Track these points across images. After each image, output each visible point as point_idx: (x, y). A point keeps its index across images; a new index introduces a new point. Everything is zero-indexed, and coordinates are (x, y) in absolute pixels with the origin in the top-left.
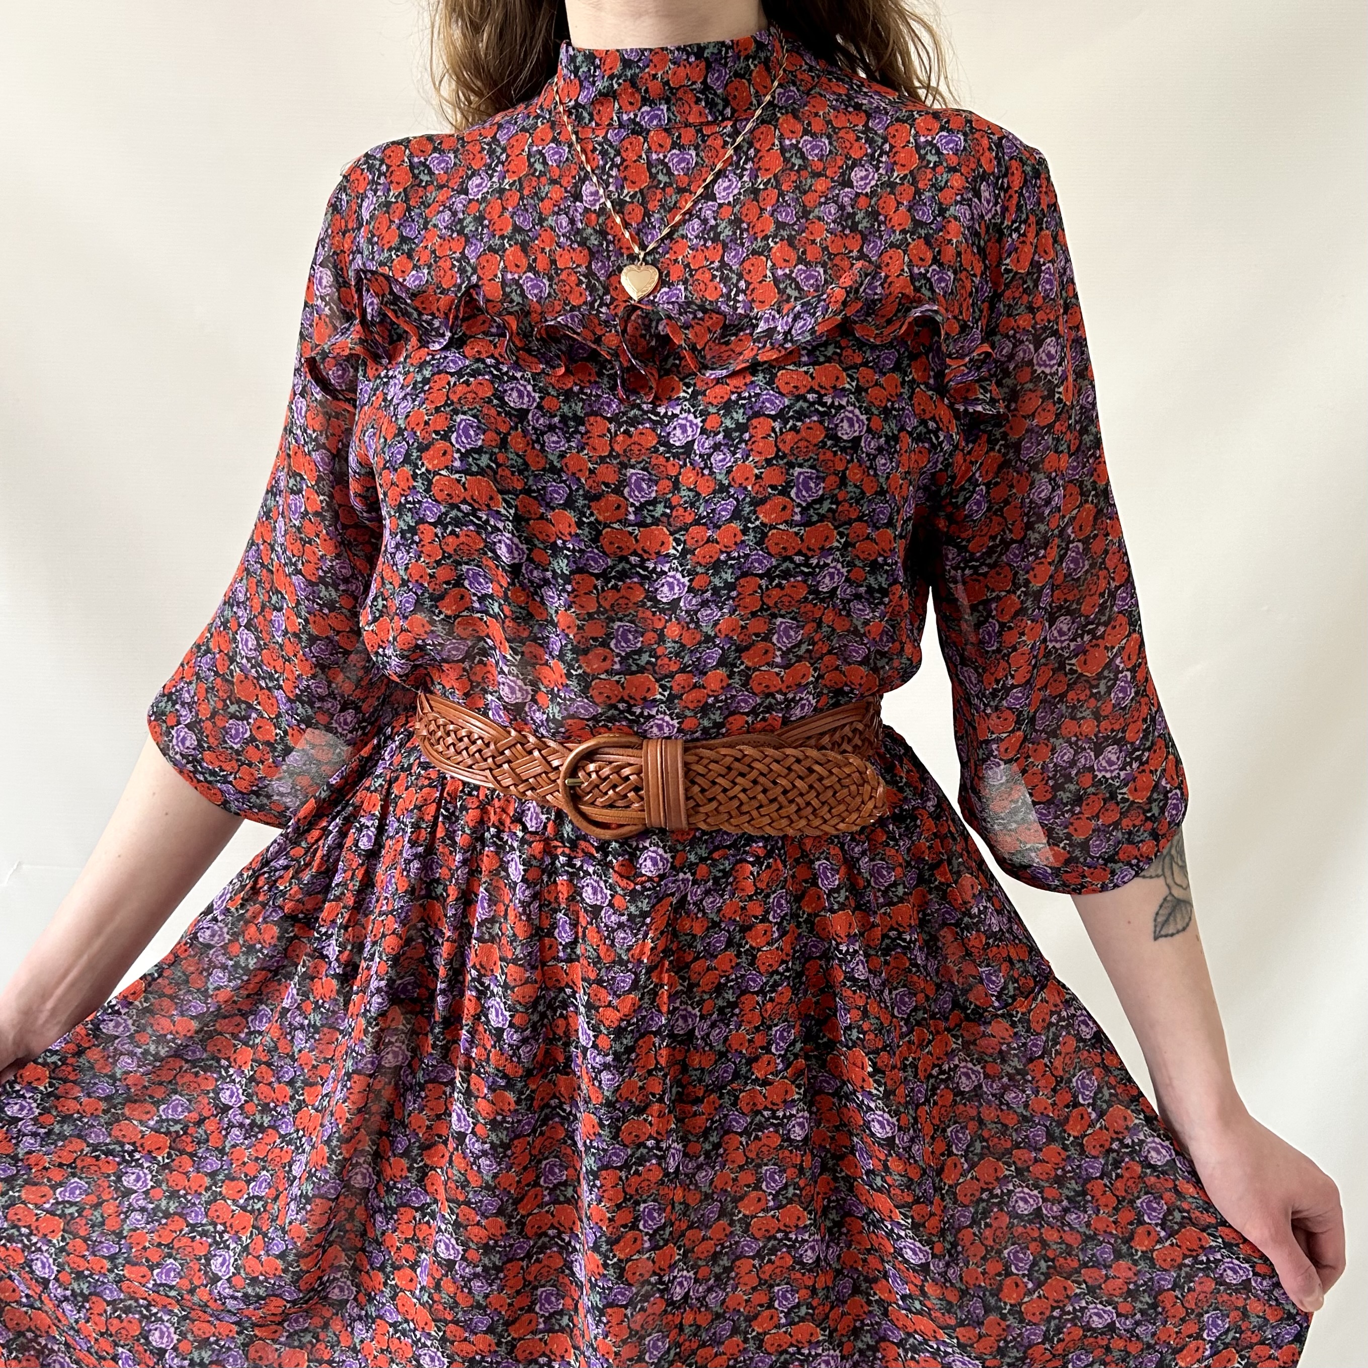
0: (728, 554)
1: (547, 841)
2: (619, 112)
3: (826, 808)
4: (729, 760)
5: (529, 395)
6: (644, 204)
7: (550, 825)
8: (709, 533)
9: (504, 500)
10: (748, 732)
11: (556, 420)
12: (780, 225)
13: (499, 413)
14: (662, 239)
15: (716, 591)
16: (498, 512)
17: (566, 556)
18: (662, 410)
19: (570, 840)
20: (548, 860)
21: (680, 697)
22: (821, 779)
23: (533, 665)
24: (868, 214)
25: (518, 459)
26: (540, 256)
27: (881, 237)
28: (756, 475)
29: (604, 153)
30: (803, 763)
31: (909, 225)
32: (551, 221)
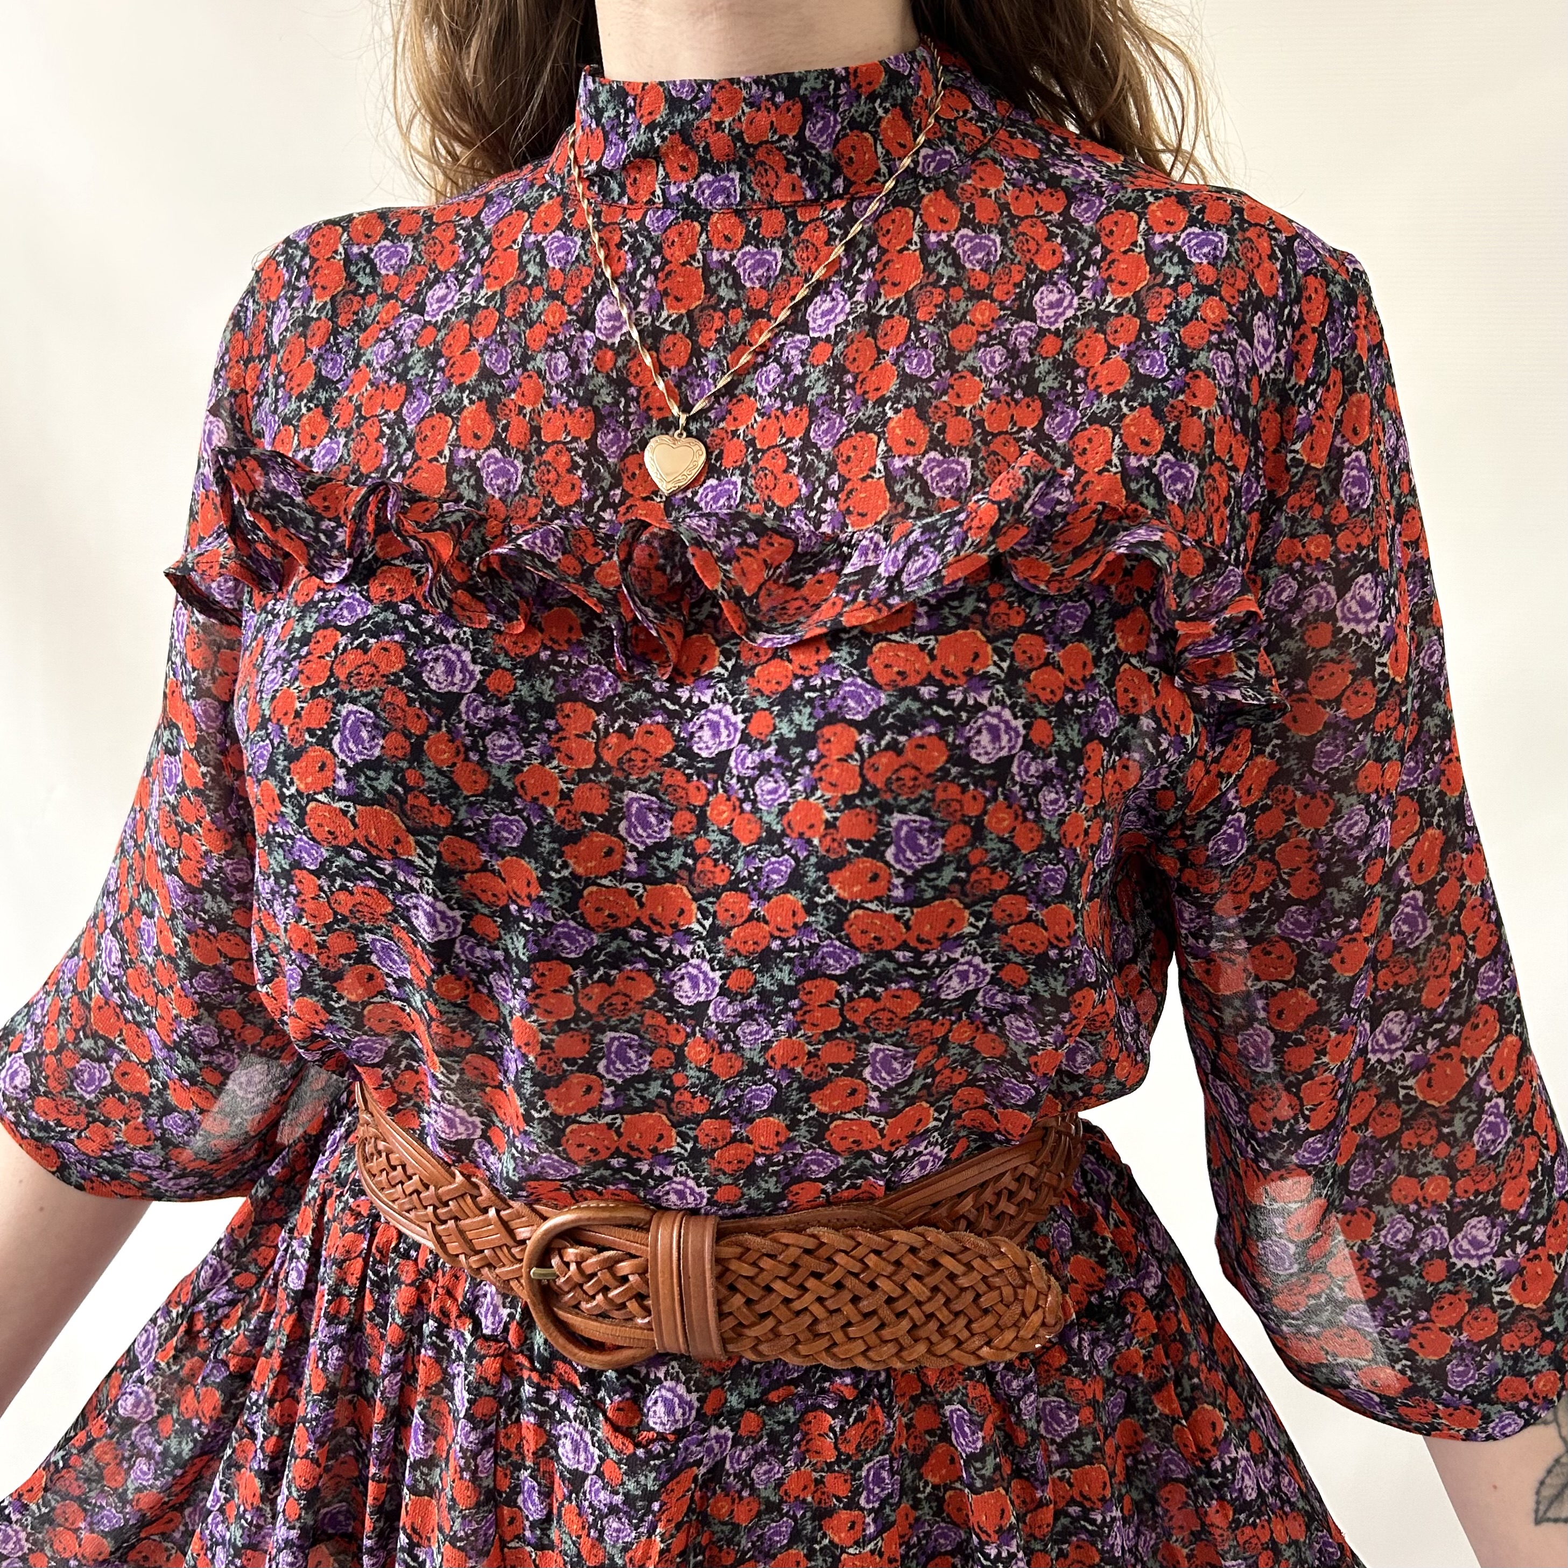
0: (784, 941)
1: (506, 1355)
2: (665, 182)
3: (962, 1321)
4: (794, 1252)
5: (464, 669)
6: (692, 335)
7: (514, 1328)
8: (752, 905)
9: (418, 843)
10: (828, 1203)
11: (508, 709)
12: (908, 381)
13: (410, 702)
14: (717, 396)
15: (765, 996)
16: (410, 863)
17: (523, 933)
18: (683, 694)
19: (541, 1359)
20: (508, 1386)
21: (710, 1155)
22: (952, 1277)
23: (480, 1088)
24: (1056, 365)
25: (441, 778)
26: (515, 420)
27: (1076, 405)
28: (827, 821)
29: (636, 250)
30: (922, 1254)
31: (1125, 384)
32: (540, 361)
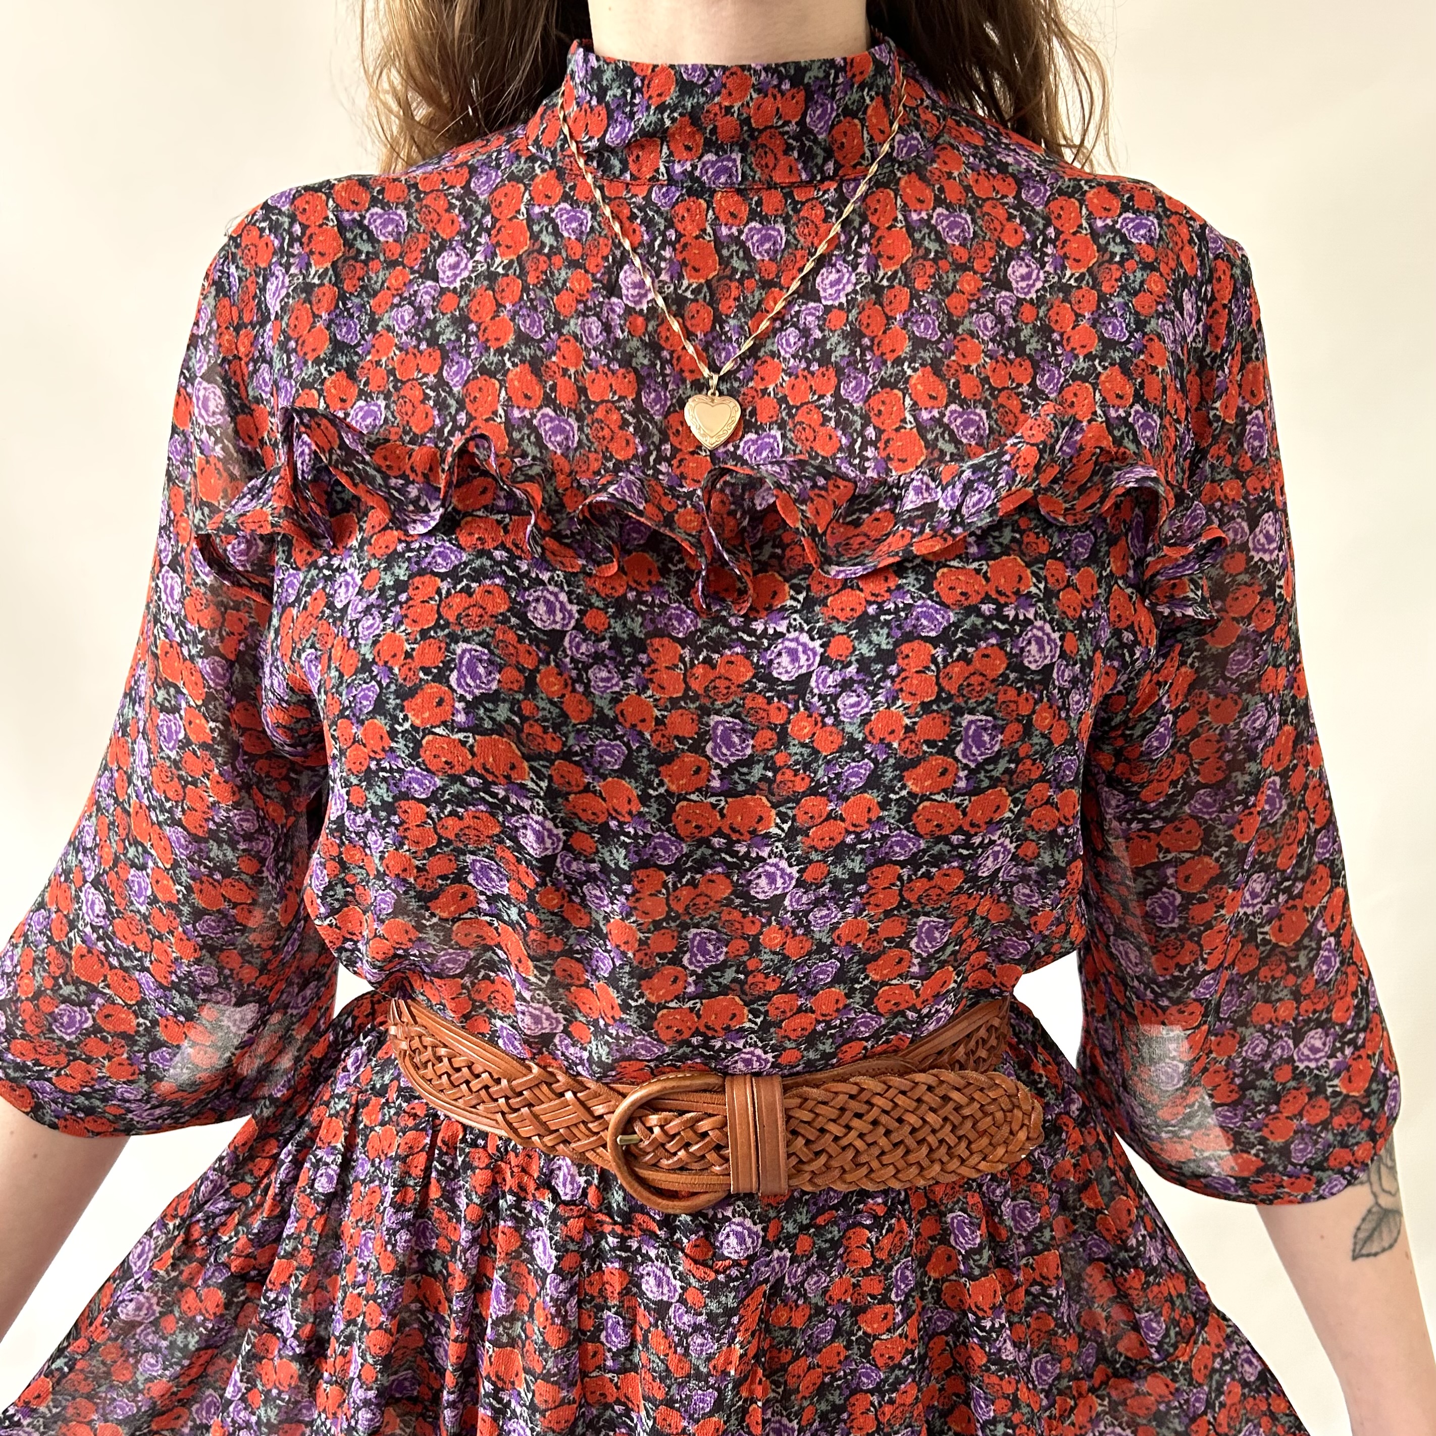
0: (858, 835)
1: (587, 1214)
2: (669, 161)
3: (964, 1143)
4: (842, 1098)
5: (563, 609)
6: (713, 302)
7: (592, 1191)
8: (831, 806)
9: (532, 768)
10: (865, 1057)
11: (605, 645)
12: (919, 343)
13: (520, 639)
14: (743, 358)
15: (836, 884)
16: (523, 786)
17: (624, 844)
18: (759, 626)
19: (621, 1213)
20: (590, 1241)
21: (778, 1025)
22: (958, 1108)
23: (567, 987)
24: (1036, 330)
25: (552, 709)
26: (561, 382)
27: (1058, 364)
28: (907, 726)
29: (649, 223)
30: (937, 1091)
31: (1096, 348)
32: (574, 325)
